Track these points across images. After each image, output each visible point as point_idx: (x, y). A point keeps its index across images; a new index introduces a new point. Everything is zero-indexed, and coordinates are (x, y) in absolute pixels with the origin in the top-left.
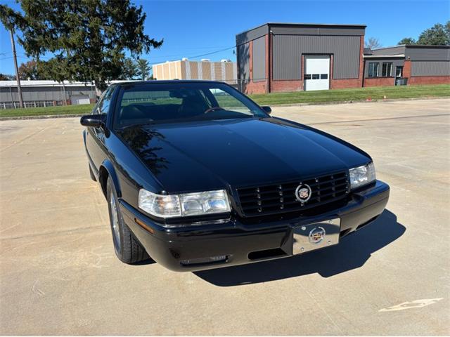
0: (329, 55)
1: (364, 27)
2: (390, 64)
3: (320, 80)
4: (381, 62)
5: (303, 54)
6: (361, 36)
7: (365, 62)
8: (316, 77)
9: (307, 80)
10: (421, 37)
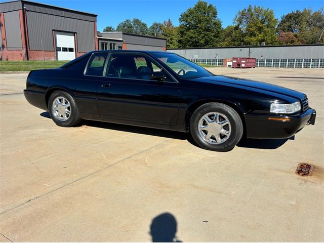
0: (74, 34)
1: (95, 16)
2: (114, 44)
3: (68, 52)
4: (109, 42)
5: (53, 30)
6: (95, 22)
7: (98, 41)
8: (65, 49)
9: (59, 52)
10: (118, 27)
